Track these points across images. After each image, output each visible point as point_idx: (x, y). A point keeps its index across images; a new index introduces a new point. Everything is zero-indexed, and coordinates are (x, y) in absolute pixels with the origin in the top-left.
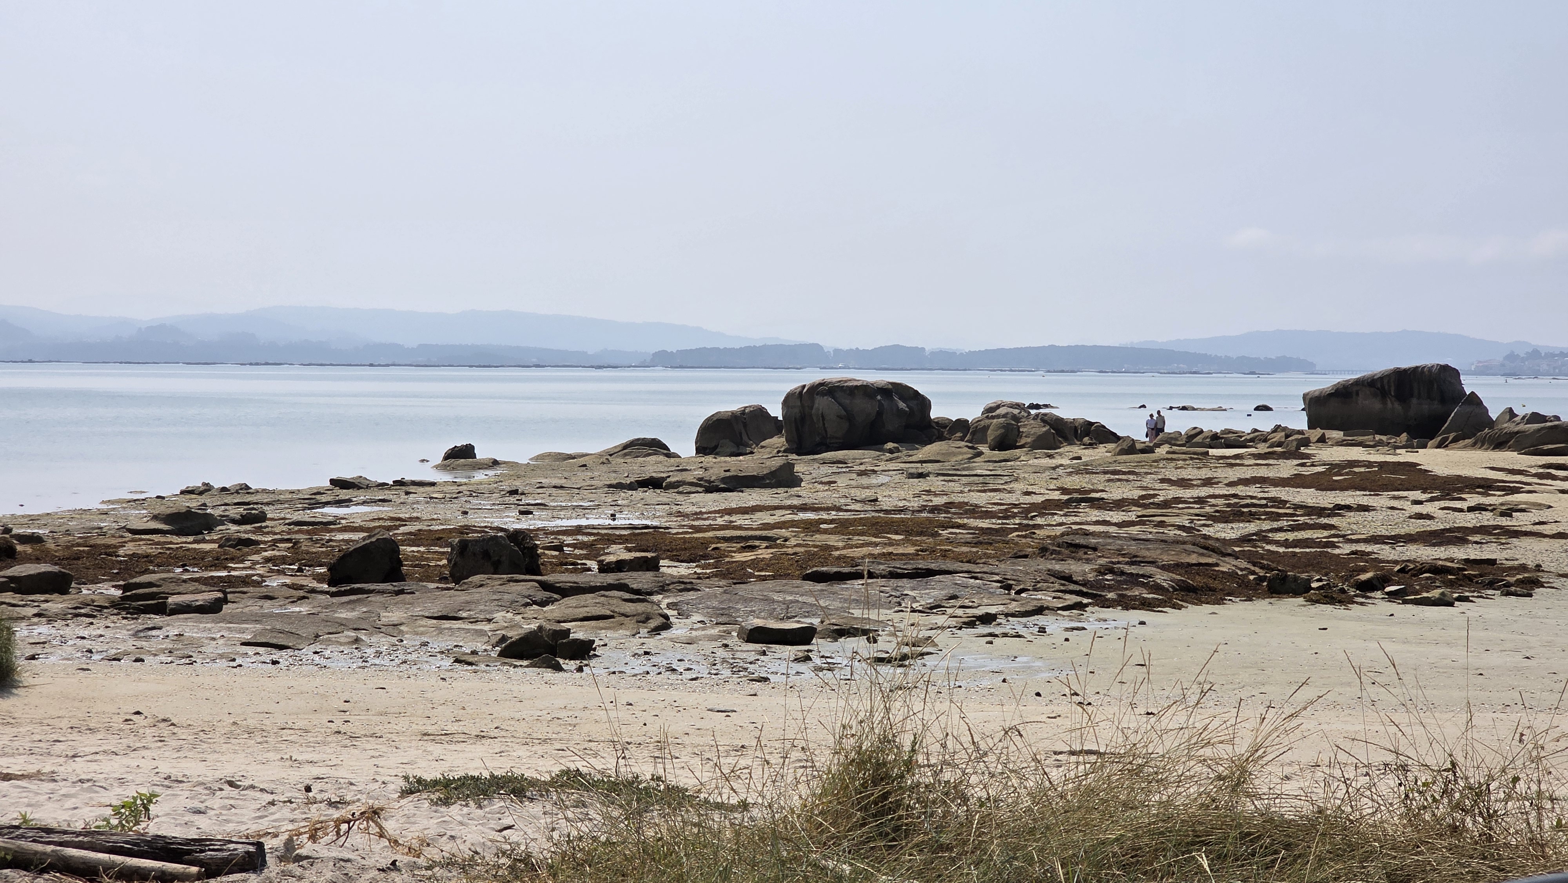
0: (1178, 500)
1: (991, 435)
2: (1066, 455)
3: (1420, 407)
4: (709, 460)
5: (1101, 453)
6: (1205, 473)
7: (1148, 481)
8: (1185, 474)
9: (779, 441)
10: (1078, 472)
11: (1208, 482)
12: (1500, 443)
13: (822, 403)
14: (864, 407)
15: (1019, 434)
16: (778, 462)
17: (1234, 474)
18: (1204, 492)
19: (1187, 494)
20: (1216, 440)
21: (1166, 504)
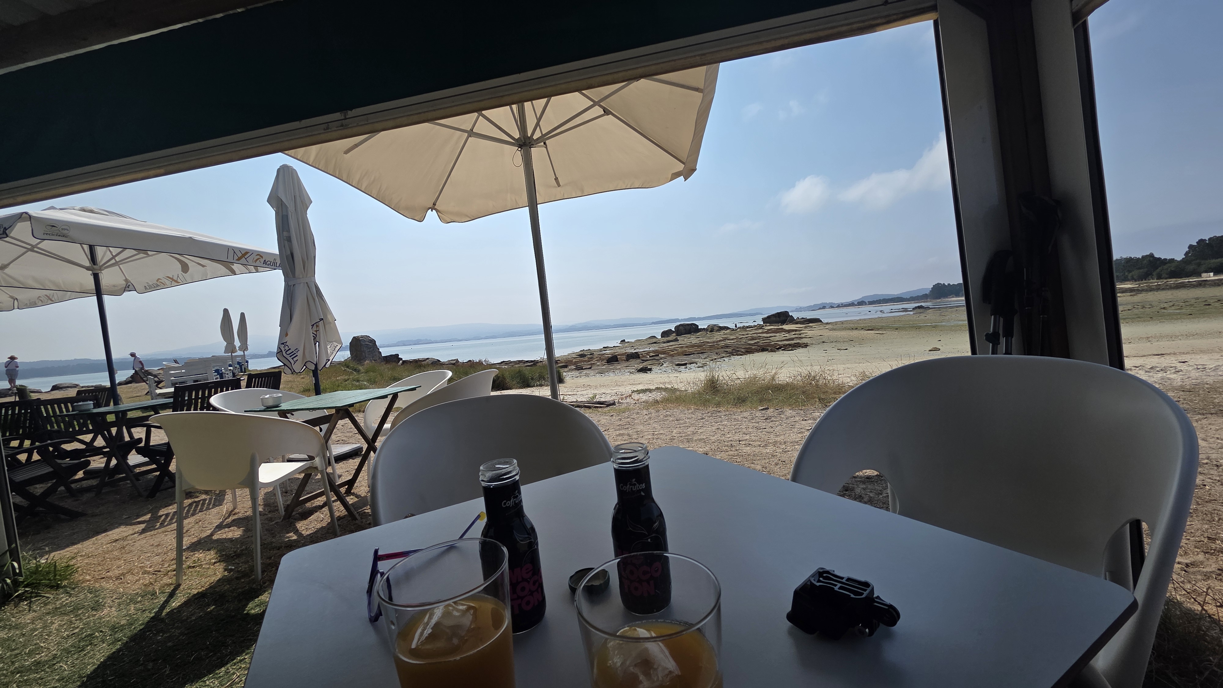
0: (743, 338)
1: (709, 330)
2: (722, 332)
3: (782, 318)
4: (663, 338)
5: (728, 331)
6: (746, 333)
7: (737, 335)
8: (743, 333)
9: (674, 334)
10: (724, 335)
11: (747, 334)
12: (797, 323)
13: (681, 327)
14: (688, 328)
15: (714, 330)
16: (675, 338)
17: (751, 333)
18: (747, 336)
19: (744, 336)
20: (747, 327)
21: (741, 338)
